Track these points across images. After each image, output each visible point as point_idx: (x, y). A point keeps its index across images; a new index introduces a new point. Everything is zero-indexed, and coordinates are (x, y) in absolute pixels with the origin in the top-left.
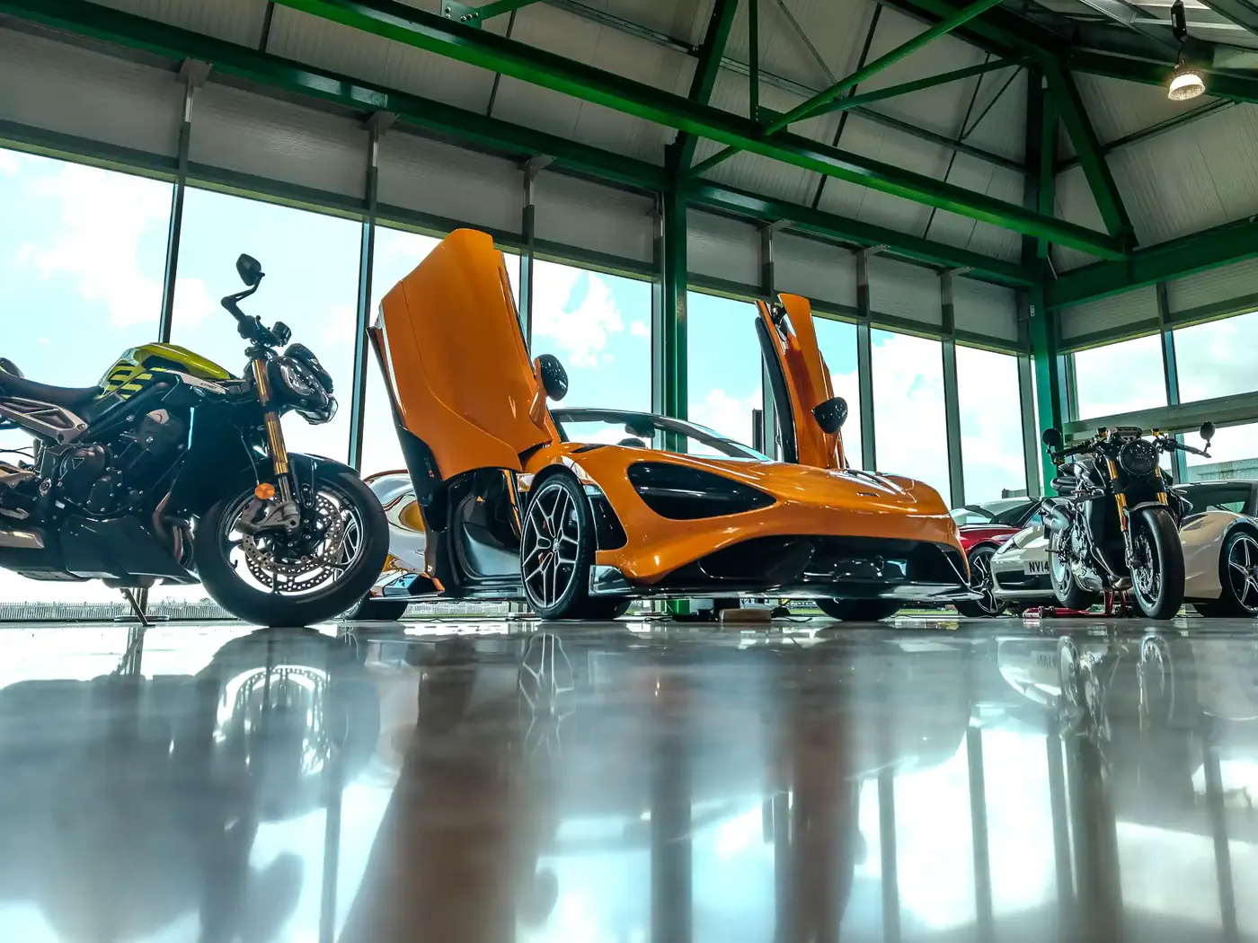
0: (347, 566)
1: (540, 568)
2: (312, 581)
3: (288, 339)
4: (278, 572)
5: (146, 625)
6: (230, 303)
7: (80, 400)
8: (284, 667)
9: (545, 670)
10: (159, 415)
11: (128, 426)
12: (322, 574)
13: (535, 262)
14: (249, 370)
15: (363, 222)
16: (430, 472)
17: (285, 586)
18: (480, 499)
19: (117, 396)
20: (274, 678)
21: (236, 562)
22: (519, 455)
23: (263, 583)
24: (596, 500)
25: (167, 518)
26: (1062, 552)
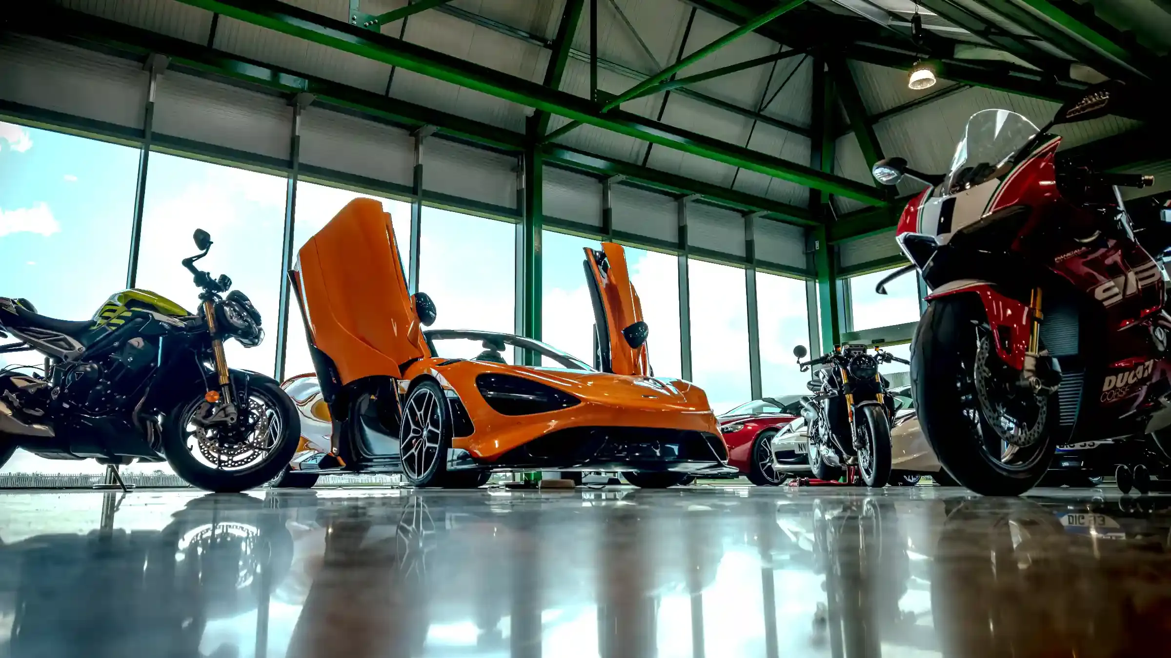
0: (270, 449)
1: (413, 450)
2: (245, 460)
3: (229, 286)
4: (222, 454)
5: (126, 491)
6: (188, 263)
7: (79, 330)
8: (225, 524)
9: (416, 526)
10: (137, 342)
11: (115, 350)
12: (252, 455)
13: (423, 208)
14: (201, 309)
15: (288, 177)
16: (333, 379)
17: (226, 464)
18: (373, 397)
19: (107, 328)
20: (218, 532)
21: (192, 446)
22: (399, 366)
23: (210, 461)
24: (453, 401)
25: (143, 415)
26: (813, 437)
